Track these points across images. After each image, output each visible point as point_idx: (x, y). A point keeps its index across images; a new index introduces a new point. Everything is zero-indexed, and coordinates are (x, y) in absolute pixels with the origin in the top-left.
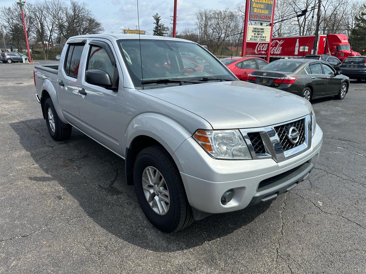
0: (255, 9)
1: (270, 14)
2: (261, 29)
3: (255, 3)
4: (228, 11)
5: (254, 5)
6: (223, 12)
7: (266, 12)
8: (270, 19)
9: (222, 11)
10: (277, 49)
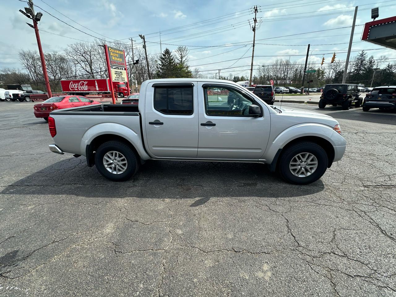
0: (113, 57)
1: (123, 61)
2: (120, 72)
3: (112, 53)
4: (57, 54)
5: (112, 54)
6: (52, 55)
7: (121, 60)
8: (124, 65)
9: (50, 53)
10: (84, 87)
